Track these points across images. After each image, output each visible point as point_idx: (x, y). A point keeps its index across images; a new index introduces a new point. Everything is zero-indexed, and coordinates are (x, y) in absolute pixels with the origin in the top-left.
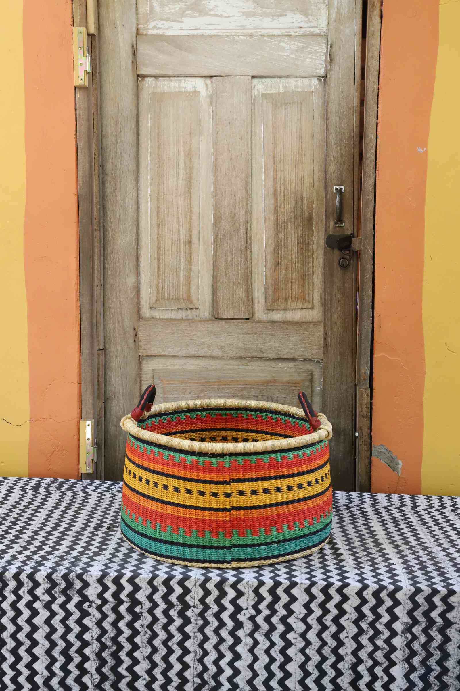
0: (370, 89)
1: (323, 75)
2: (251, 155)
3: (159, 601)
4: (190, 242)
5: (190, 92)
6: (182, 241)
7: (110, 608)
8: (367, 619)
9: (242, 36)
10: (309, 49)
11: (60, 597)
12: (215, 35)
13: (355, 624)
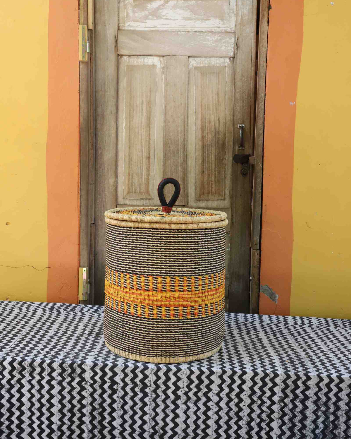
0: (261, 66)
1: (233, 56)
2: (188, 104)
3: (129, 382)
4: (149, 158)
5: (150, 66)
6: (144, 157)
7: (98, 386)
8: (257, 395)
9: (182, 31)
10: (224, 41)
11: (68, 378)
12: (166, 31)
13: (249, 398)
